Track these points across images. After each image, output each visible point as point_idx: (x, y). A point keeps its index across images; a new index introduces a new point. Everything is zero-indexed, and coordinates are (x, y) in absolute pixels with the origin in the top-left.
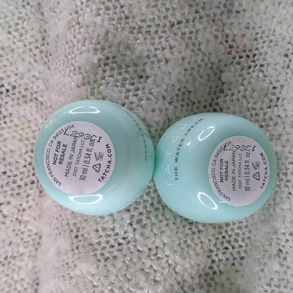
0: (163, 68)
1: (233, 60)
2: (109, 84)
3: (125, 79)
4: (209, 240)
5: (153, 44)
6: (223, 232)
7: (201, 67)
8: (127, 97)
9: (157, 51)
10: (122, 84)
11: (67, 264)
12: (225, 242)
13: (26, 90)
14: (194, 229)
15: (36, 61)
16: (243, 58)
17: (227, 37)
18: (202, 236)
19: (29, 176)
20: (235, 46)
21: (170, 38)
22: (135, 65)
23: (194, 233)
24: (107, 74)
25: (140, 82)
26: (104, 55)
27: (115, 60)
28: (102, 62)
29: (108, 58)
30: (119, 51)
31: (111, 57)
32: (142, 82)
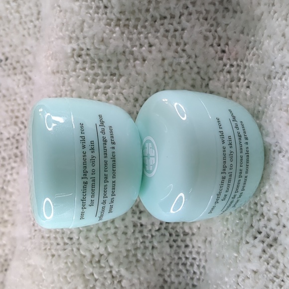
0: (139, 68)
2: (80, 78)
3: (96, 75)
4: (163, 259)
5: (131, 40)
6: (181, 253)
7: (185, 71)
9: (135, 49)
10: (93, 79)
12: (180, 264)
13: (18, 62)
14: (147, 244)
15: (29, 35)
18: (155, 253)
19: (12, 148)
20: (227, 52)
21: (150, 35)
22: (109, 61)
23: (146, 248)
24: (79, 66)
25: (112, 80)
26: (78, 45)
27: (89, 52)
28: (76, 53)
29: (82, 49)
30: (93, 43)
31: (85, 48)
32: (115, 81)
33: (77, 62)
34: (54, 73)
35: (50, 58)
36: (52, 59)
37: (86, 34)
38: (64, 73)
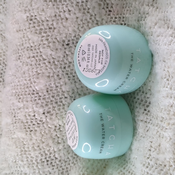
0: (64, 24)
1: (111, 19)
2: (33, 32)
3: (41, 29)
5: (58, 8)
7: (89, 23)
8: (42, 41)
9: (61, 13)
10: (40, 32)
11: (11, 130)
16: (117, 19)
17: (108, 4)
20: (113, 11)
24: (32, 25)
25: (50, 32)
26: (30, 14)
27: (36, 17)
28: (29, 18)
29: (32, 16)
30: (38, 12)
31: (34, 15)
32: (52, 31)
33: (30, 24)
34: (17, 31)
35: (15, 23)
36: (16, 24)
37: (34, 7)
38: (24, 30)
